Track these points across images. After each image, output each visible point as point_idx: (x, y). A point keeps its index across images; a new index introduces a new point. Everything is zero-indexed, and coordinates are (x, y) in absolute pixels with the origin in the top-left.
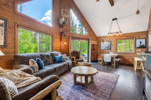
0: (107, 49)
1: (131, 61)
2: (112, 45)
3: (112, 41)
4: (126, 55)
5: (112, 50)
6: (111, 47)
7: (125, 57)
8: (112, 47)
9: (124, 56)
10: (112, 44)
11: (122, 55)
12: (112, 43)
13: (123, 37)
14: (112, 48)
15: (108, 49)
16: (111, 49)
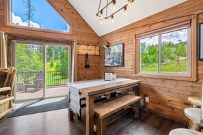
0: (115, 64)
1: (178, 109)
2: (125, 54)
3: (125, 43)
4: (162, 85)
5: (125, 67)
6: (123, 60)
7: (159, 91)
8: (125, 59)
9: (156, 89)
10: (125, 51)
11: (150, 83)
12: (125, 48)
13: (154, 27)
14: (125, 62)
15: (118, 66)
16: (125, 64)
